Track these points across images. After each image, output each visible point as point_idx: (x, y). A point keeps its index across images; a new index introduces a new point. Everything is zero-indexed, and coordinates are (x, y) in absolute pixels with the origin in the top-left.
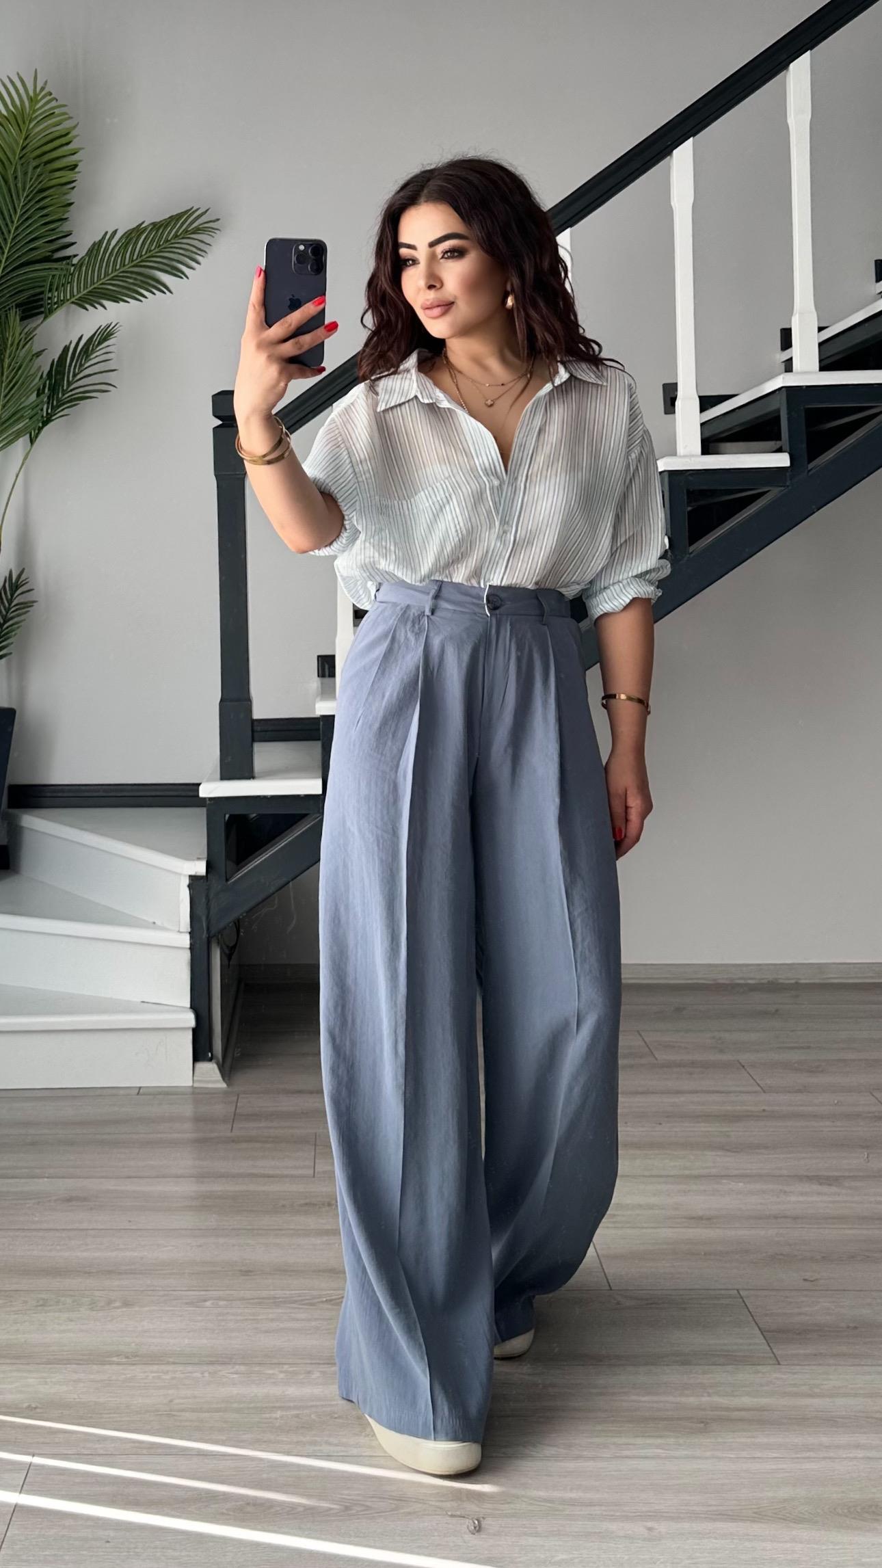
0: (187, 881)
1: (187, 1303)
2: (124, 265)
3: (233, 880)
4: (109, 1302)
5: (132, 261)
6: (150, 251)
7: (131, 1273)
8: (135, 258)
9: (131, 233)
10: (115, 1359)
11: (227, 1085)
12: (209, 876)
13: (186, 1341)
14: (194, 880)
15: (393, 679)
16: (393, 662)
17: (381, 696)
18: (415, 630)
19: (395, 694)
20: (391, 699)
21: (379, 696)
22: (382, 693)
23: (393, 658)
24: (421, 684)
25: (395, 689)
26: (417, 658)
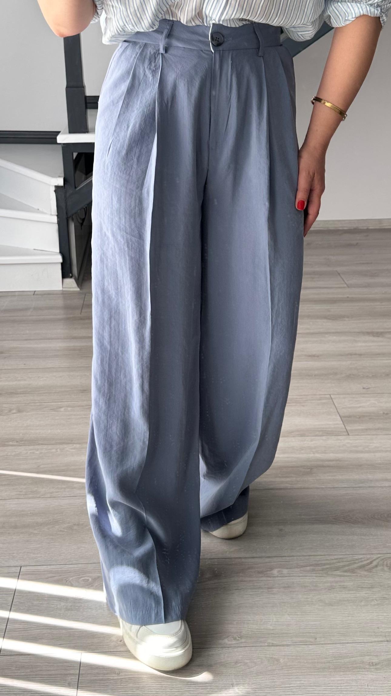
0: (54, 189)
1: (51, 409)
7: (23, 394)
11: (80, 290)
12: (65, 185)
13: (49, 431)
14: (58, 188)
15: (136, 112)
16: (134, 97)
17: (126, 127)
18: (151, 67)
19: (137, 126)
20: (134, 129)
21: (125, 127)
22: (126, 124)
23: (135, 93)
24: (158, 116)
25: (137, 121)
26: (154, 92)
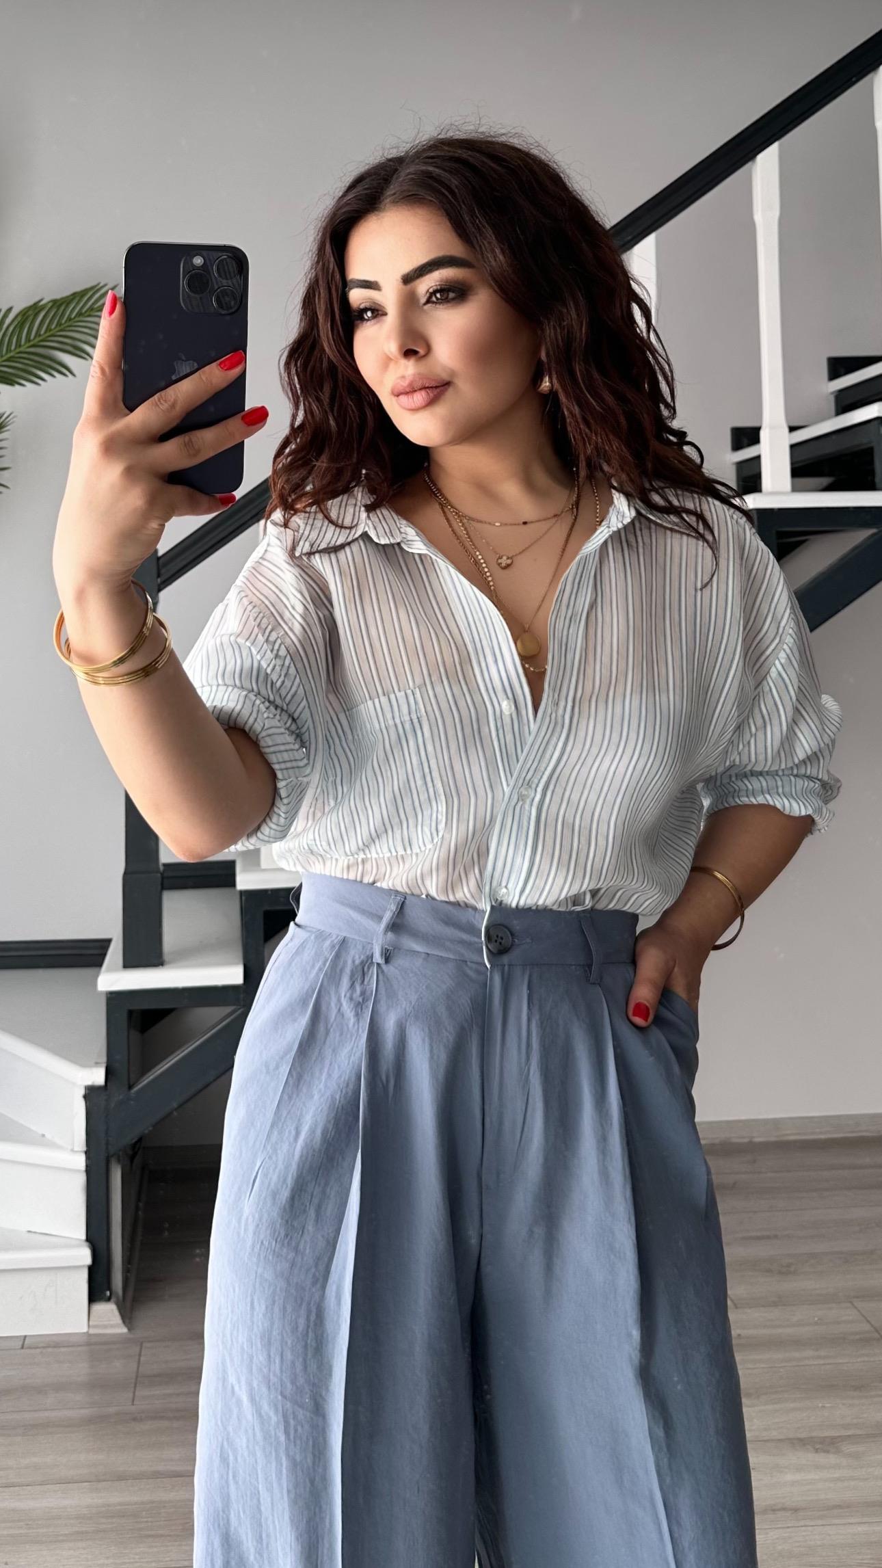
0: (82, 1092)
2: (20, 346)
3: (140, 1086)
5: (29, 341)
6: (51, 330)
8: (32, 337)
9: (27, 311)
11: (129, 1329)
12: (109, 1084)
14: (91, 1094)
15: (316, 1097)
16: (315, 1061)
17: (293, 1133)
18: (354, 996)
19: (319, 1132)
20: (312, 1141)
21: (290, 1132)
22: (294, 1125)
23: (316, 1053)
24: (364, 1113)
25: (319, 1120)
26: (358, 1054)
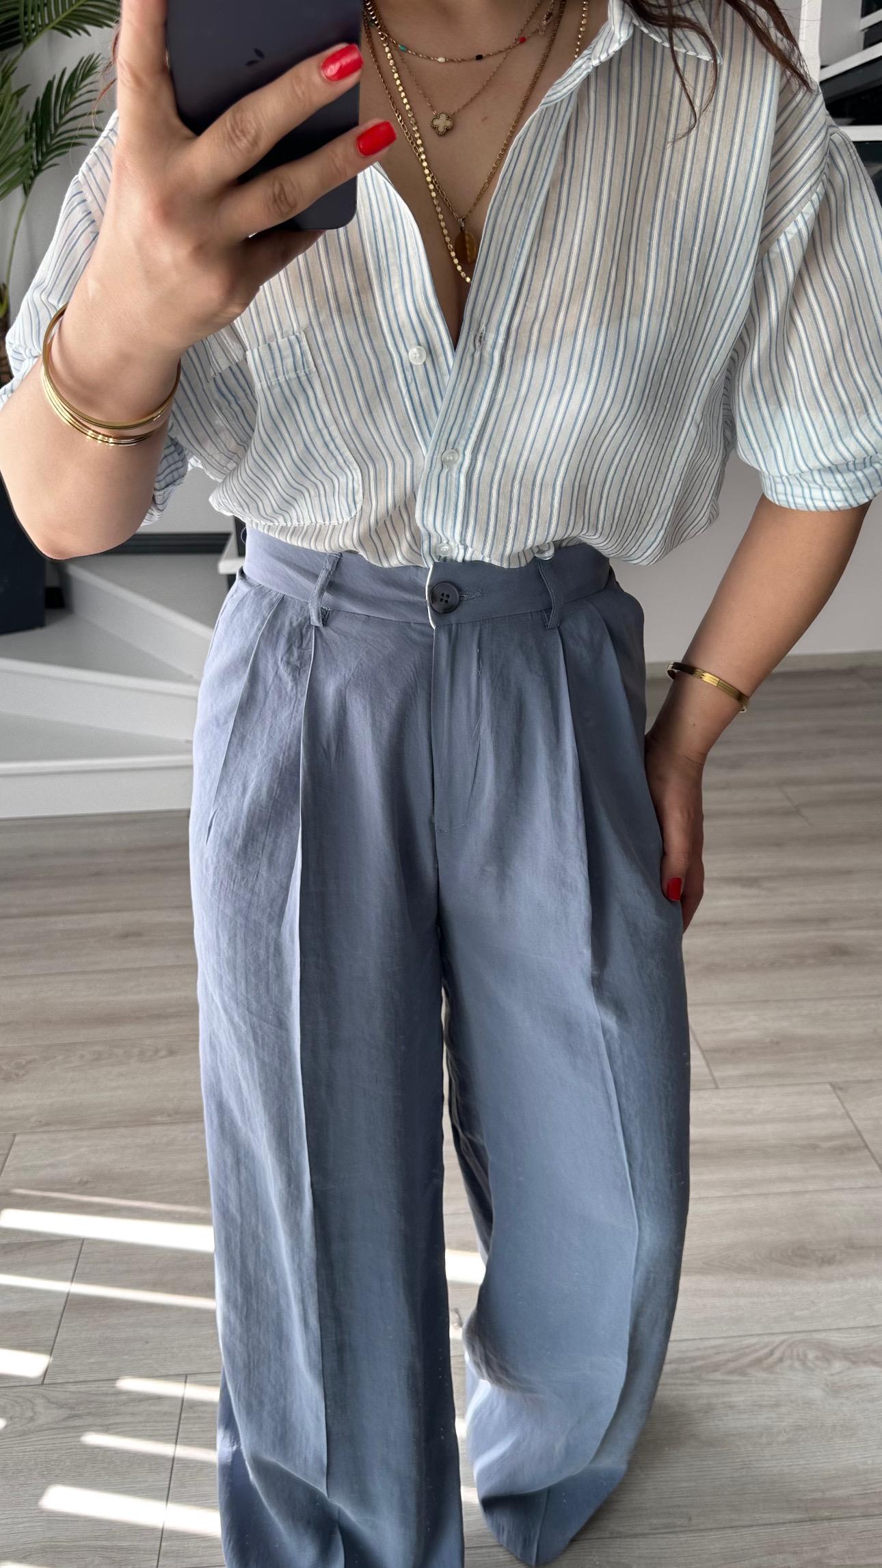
4: (157, 1051)
10: (159, 1119)
15: (259, 757)
16: (256, 723)
17: (241, 788)
18: (292, 660)
19: (264, 789)
20: (258, 798)
21: (238, 786)
22: (241, 782)
23: (257, 715)
24: (304, 778)
25: (264, 778)
26: (297, 720)
